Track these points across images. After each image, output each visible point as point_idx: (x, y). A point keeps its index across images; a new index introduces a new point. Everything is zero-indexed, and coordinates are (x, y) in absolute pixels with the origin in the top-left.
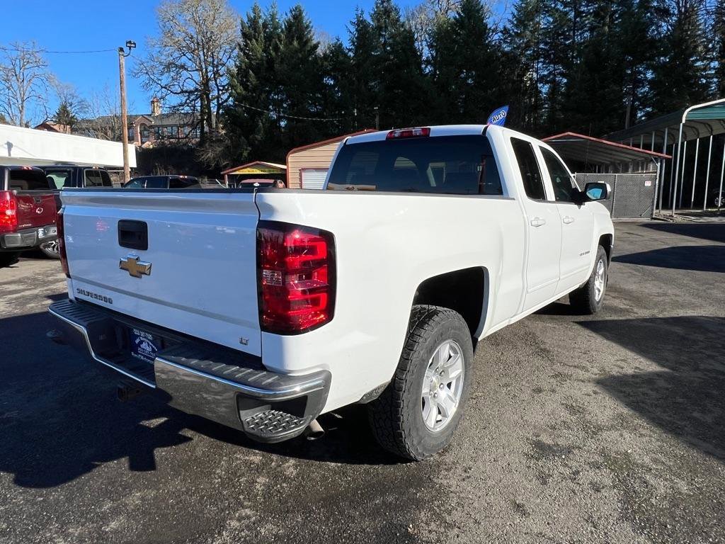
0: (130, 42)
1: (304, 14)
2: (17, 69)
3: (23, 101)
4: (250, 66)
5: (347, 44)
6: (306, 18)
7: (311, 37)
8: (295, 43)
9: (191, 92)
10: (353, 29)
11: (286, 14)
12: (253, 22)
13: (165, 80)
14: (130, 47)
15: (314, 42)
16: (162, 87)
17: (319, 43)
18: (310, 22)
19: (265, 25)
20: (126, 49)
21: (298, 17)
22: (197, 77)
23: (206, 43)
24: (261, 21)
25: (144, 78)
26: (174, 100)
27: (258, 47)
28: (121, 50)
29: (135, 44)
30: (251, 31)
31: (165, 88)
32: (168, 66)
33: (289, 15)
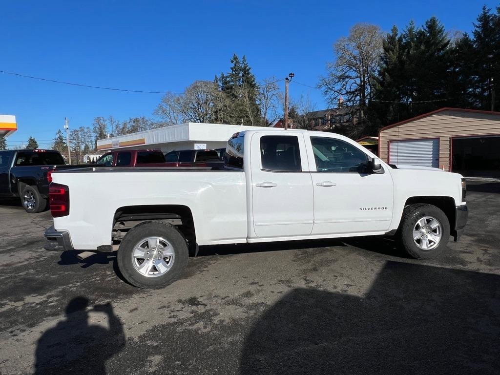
0: (291, 74)
1: (438, 23)
4: (386, 70)
5: (472, 37)
6: (439, 25)
7: (444, 38)
8: (423, 47)
9: (353, 92)
11: (423, 26)
12: (391, 39)
13: (337, 87)
14: (291, 77)
15: (446, 41)
16: (335, 92)
17: (449, 41)
18: (443, 27)
19: (400, 40)
20: (289, 78)
21: (432, 26)
22: (358, 81)
23: (364, 59)
24: (397, 38)
25: (324, 88)
26: (343, 98)
27: (394, 57)
28: (287, 79)
29: (293, 74)
30: (390, 44)
31: (337, 92)
32: (339, 78)
33: (425, 27)
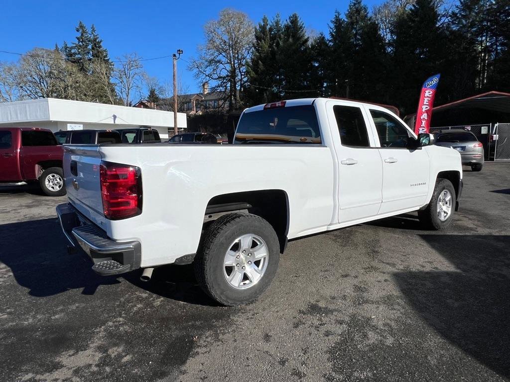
0: (179, 51)
1: (298, 19)
2: (126, 71)
3: (129, 89)
4: (260, 58)
5: (328, 37)
6: (300, 22)
7: (303, 34)
8: (291, 40)
9: (224, 78)
10: (332, 26)
11: (286, 21)
12: (263, 28)
13: (209, 71)
14: (179, 53)
15: (306, 37)
16: (206, 76)
17: (308, 38)
18: (303, 24)
19: (271, 30)
20: (177, 55)
21: (294, 21)
22: (228, 67)
23: (234, 45)
24: (268, 27)
25: (196, 70)
26: (214, 83)
27: (265, 45)
28: (175, 55)
29: (182, 51)
30: (262, 34)
31: (208, 76)
32: (211, 62)
33: (288, 21)
